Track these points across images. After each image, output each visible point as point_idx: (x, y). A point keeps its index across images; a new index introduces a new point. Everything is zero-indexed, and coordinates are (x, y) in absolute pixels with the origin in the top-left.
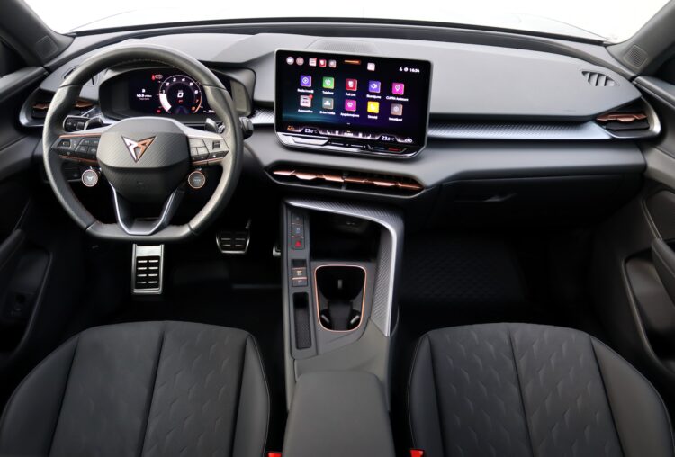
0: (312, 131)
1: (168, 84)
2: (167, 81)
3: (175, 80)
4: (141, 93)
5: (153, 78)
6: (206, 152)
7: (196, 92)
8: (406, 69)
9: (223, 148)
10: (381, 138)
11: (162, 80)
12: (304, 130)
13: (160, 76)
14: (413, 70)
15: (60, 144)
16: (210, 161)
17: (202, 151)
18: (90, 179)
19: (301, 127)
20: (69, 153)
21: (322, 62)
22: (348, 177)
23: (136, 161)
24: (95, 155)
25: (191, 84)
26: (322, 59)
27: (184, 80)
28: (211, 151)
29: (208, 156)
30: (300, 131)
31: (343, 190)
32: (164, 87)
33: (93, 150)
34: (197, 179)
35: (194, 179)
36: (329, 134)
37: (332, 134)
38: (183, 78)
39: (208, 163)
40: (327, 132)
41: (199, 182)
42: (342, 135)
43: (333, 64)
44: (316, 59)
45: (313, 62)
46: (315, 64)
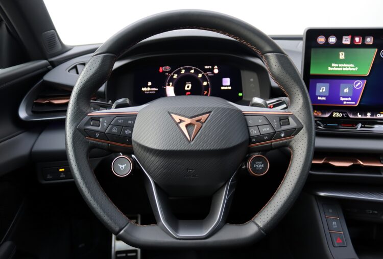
1: (175, 76)
2: (175, 73)
3: (183, 71)
4: (147, 86)
5: (161, 70)
6: (271, 131)
7: (205, 83)
11: (170, 72)
12: (332, 114)
13: (168, 68)
15: (88, 123)
17: (266, 130)
18: (122, 167)
19: (328, 112)
20: (97, 135)
21: (357, 39)
23: (189, 142)
24: (130, 137)
25: (200, 75)
27: (192, 71)
28: (278, 129)
29: (274, 135)
30: (328, 115)
32: (172, 79)
33: (128, 132)
34: (259, 164)
35: (255, 164)
36: (359, 116)
37: (363, 117)
38: (192, 69)
39: (272, 144)
40: (357, 115)
41: (261, 168)
42: (374, 117)
43: (369, 40)
44: (350, 36)
45: (346, 40)
46: (349, 43)
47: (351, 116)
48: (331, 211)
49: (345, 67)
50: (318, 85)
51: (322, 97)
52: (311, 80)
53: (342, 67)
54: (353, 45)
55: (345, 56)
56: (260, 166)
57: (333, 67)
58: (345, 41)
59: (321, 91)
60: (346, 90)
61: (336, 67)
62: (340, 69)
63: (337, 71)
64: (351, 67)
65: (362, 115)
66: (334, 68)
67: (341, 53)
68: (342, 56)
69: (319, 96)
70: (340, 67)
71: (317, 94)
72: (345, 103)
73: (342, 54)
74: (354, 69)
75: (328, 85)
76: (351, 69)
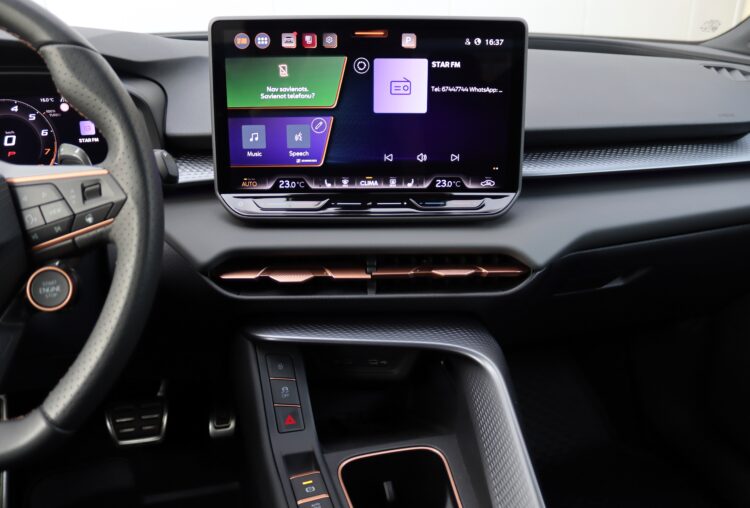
0: (293, 185)
6: (66, 213)
7: (44, 133)
8: (478, 41)
9: (109, 195)
10: (434, 183)
12: (277, 184)
14: (491, 42)
16: (80, 234)
17: (56, 213)
19: (270, 180)
21: (308, 39)
22: (378, 268)
25: (32, 117)
26: (309, 32)
27: (15, 109)
28: (79, 207)
30: (269, 186)
31: (371, 295)
34: (50, 287)
35: (42, 286)
36: (329, 186)
37: (336, 187)
38: (13, 105)
39: (74, 242)
40: (324, 183)
41: (55, 295)
42: (356, 187)
43: (331, 41)
44: (295, 33)
45: (289, 41)
46: (293, 45)
47: (313, 186)
48: (280, 367)
49: (291, 93)
50: (245, 128)
51: (254, 151)
52: (230, 121)
53: (287, 93)
54: (301, 50)
55: (289, 72)
56: (53, 289)
57: (270, 93)
58: (287, 42)
59: (251, 140)
60: (298, 137)
61: (275, 93)
62: (284, 96)
63: (278, 99)
64: (303, 93)
65: (332, 184)
66: (272, 96)
67: (280, 66)
68: (283, 71)
69: (250, 150)
70: (283, 93)
71: (245, 147)
72: (298, 161)
73: (284, 68)
74: (308, 96)
75: (262, 128)
76: (303, 96)
